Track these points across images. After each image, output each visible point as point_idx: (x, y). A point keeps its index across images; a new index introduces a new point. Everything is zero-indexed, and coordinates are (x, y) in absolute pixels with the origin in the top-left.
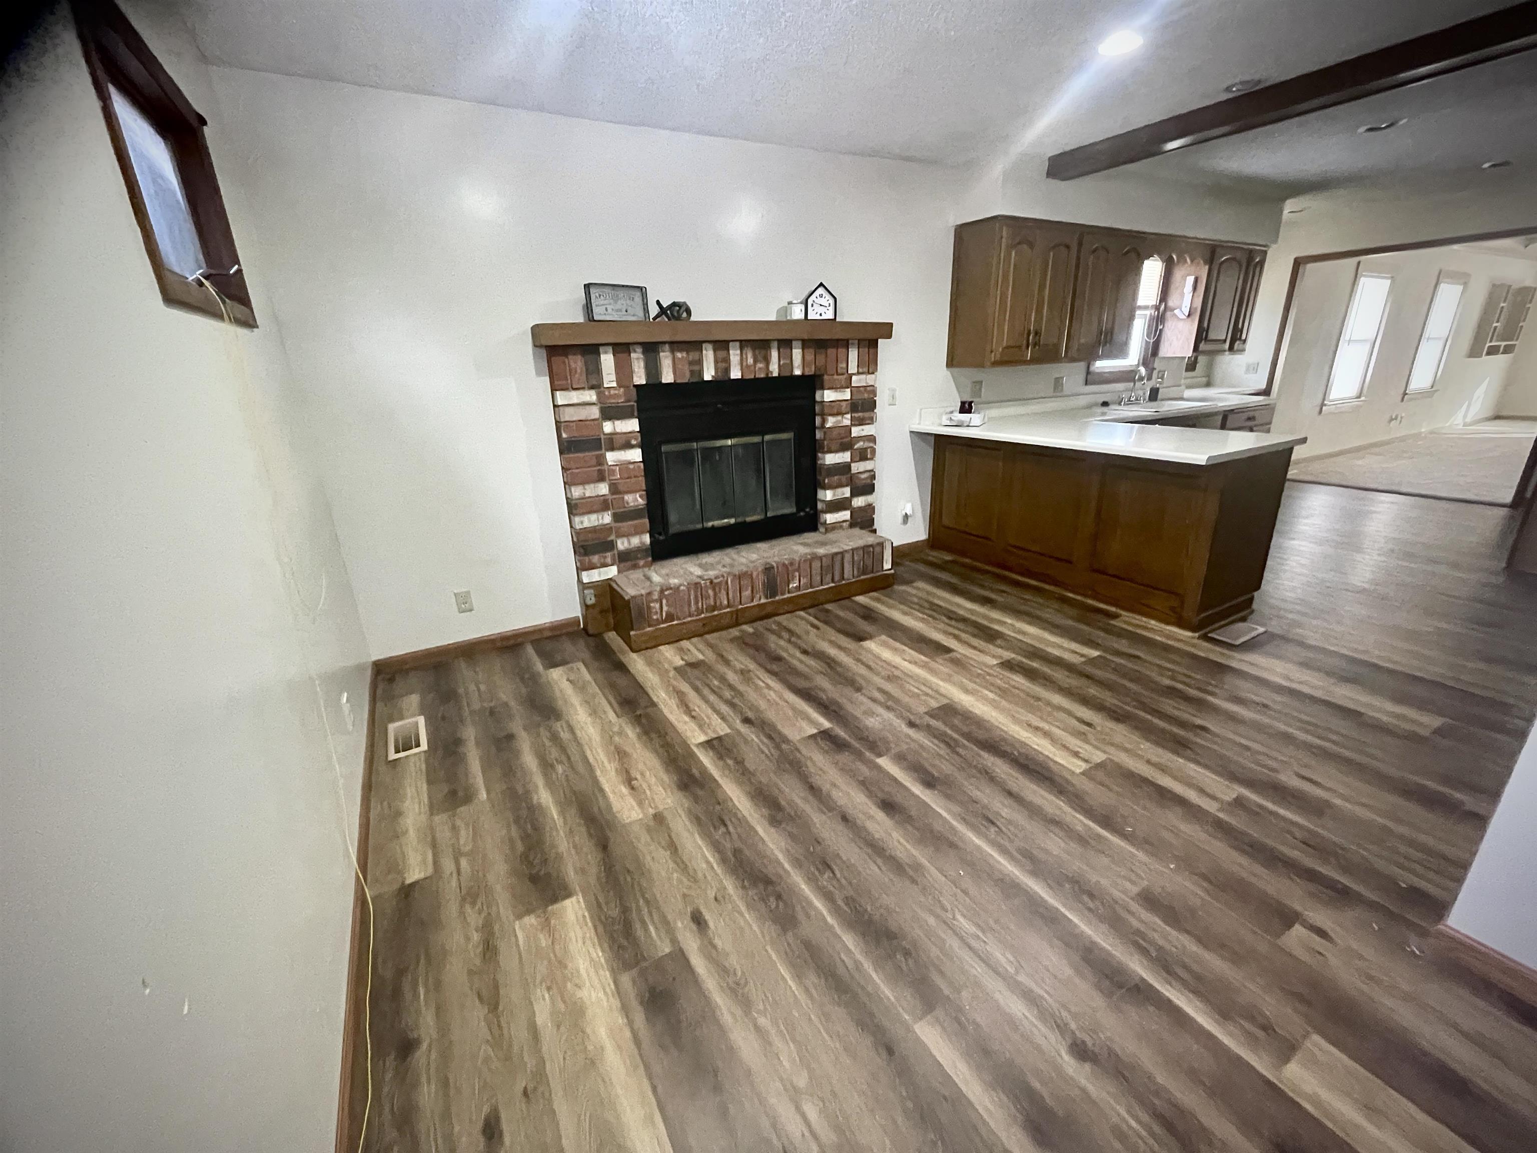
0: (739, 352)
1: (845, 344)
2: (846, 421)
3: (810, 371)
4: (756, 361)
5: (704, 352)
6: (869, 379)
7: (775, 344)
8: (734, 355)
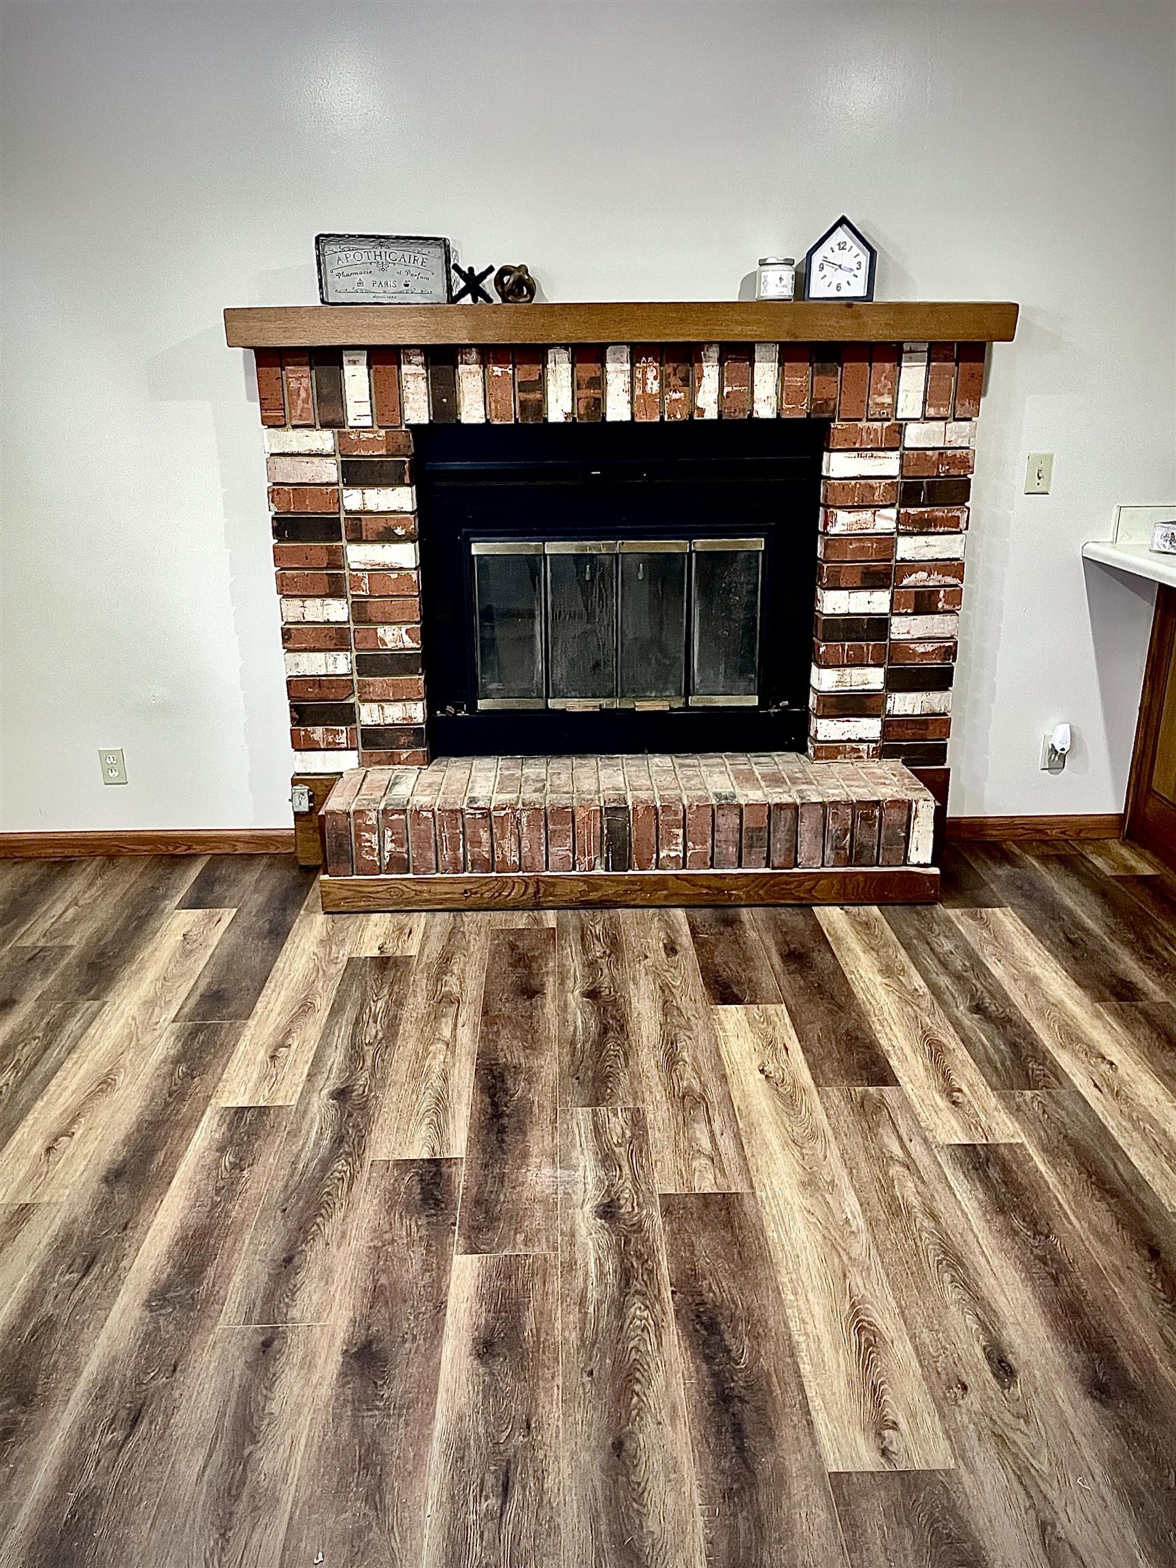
0: (627, 366)
1: (892, 353)
2: (886, 521)
3: (799, 411)
4: (665, 385)
5: (550, 366)
6: (956, 434)
7: (714, 353)
8: (617, 374)
